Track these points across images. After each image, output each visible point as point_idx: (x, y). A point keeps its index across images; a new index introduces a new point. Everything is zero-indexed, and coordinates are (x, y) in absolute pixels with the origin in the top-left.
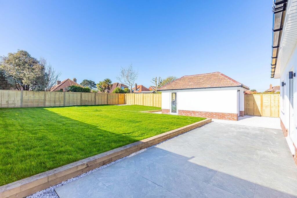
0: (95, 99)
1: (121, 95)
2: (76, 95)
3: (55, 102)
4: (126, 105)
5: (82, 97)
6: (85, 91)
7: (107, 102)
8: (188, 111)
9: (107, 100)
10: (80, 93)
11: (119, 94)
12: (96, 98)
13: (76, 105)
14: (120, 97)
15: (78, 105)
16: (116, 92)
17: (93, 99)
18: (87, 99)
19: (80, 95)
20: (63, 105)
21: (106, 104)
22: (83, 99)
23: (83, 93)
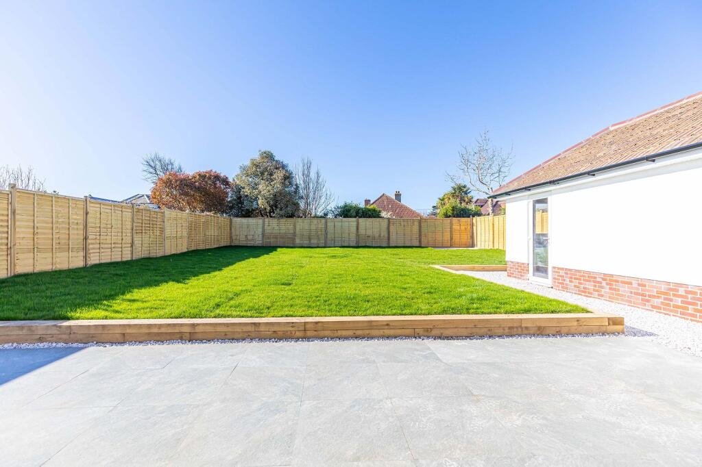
0: (389, 232)
1: (460, 224)
2: (347, 223)
3: (310, 239)
4: (475, 248)
5: (360, 229)
6: (366, 214)
7: (420, 241)
8: (584, 272)
9: (420, 235)
10: (354, 219)
11: (455, 220)
12: (391, 231)
13: (346, 244)
14: (456, 227)
15: (352, 244)
16: (447, 216)
17: (384, 233)
18: (369, 233)
19: (355, 224)
20: (323, 245)
21: (418, 244)
22: (362, 231)
23: (361, 220)
